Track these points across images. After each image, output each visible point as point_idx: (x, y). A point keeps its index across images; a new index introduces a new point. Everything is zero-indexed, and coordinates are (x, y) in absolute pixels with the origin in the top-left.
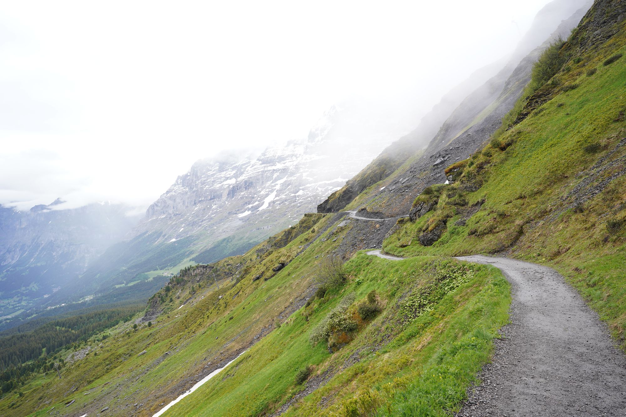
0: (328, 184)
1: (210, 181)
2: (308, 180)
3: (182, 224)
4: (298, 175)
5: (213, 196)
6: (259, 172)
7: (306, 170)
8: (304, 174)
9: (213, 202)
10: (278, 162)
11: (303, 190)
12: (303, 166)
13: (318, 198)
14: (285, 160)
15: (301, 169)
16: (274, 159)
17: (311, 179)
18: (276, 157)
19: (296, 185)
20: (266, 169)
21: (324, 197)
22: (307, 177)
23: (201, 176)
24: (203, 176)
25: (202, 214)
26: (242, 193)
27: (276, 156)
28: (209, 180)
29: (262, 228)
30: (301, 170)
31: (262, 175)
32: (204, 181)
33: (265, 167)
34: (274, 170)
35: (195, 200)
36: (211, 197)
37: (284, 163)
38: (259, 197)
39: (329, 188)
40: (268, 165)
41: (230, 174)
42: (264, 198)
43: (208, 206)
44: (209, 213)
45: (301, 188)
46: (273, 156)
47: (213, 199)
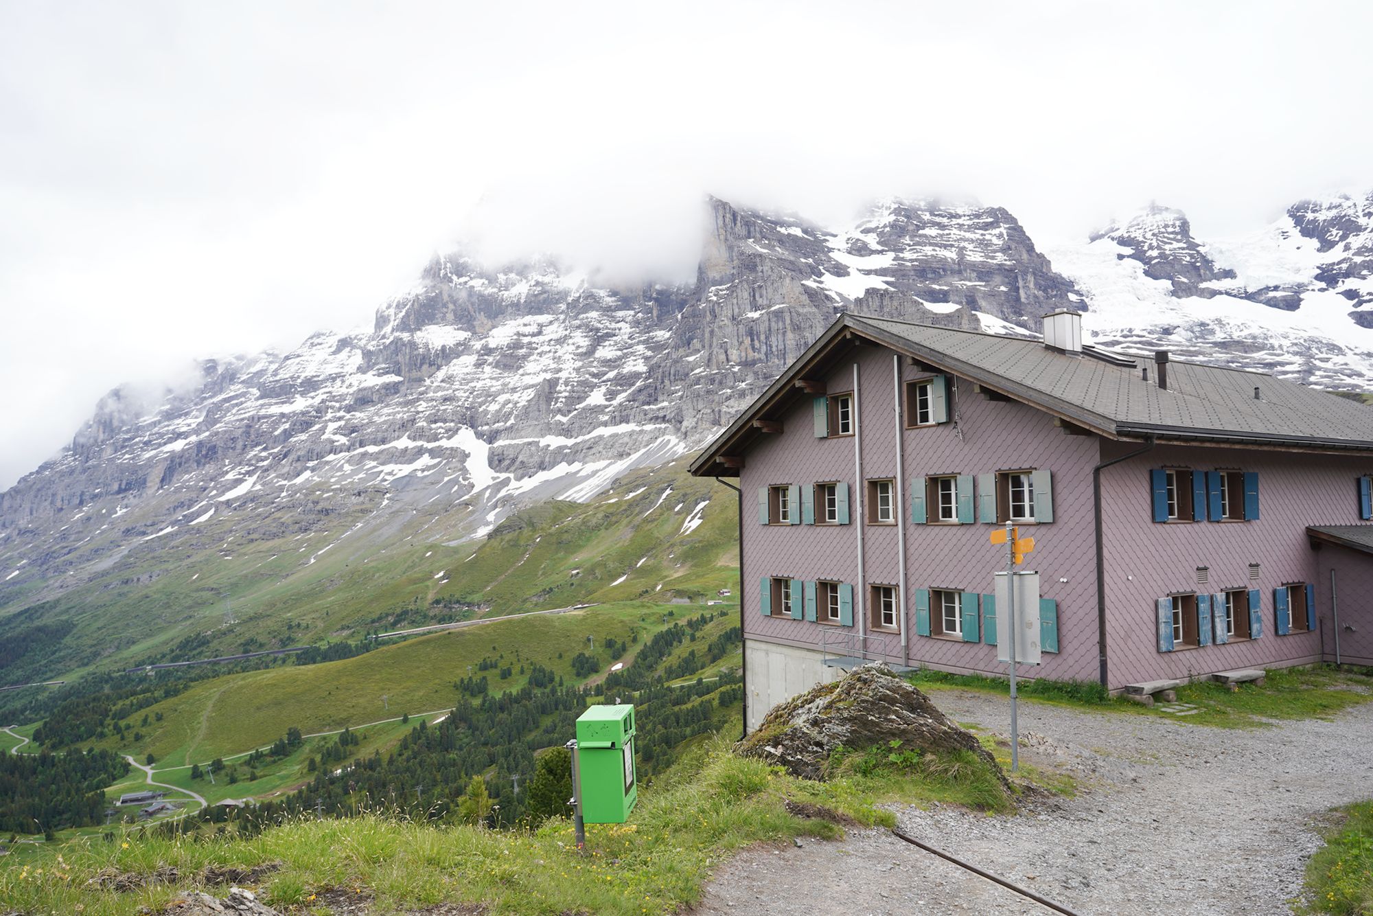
0: (372, 454)
1: (136, 443)
2: (334, 442)
3: (22, 558)
4: (317, 427)
5: (127, 484)
6: (243, 419)
7: (342, 413)
8: (332, 426)
9: (123, 498)
10: (302, 395)
11: (313, 469)
12: (337, 405)
13: (318, 493)
14: (319, 389)
15: (330, 411)
16: (292, 386)
17: (343, 440)
18: (299, 381)
19: (299, 457)
20: (263, 412)
21: (333, 490)
22: (335, 434)
23: (121, 428)
24: (124, 429)
25: (79, 532)
26: (186, 477)
27: (299, 377)
28: (137, 440)
29: (135, 580)
30: (329, 416)
31: (249, 426)
32: (125, 440)
33: (262, 405)
34: (283, 415)
35: (83, 494)
36: (120, 485)
37: (313, 398)
38: (214, 488)
39: (366, 467)
40: (273, 401)
41: (189, 425)
42: (223, 493)
43: (104, 511)
44: (98, 529)
45: (310, 464)
46: (292, 377)
47: (126, 490)
